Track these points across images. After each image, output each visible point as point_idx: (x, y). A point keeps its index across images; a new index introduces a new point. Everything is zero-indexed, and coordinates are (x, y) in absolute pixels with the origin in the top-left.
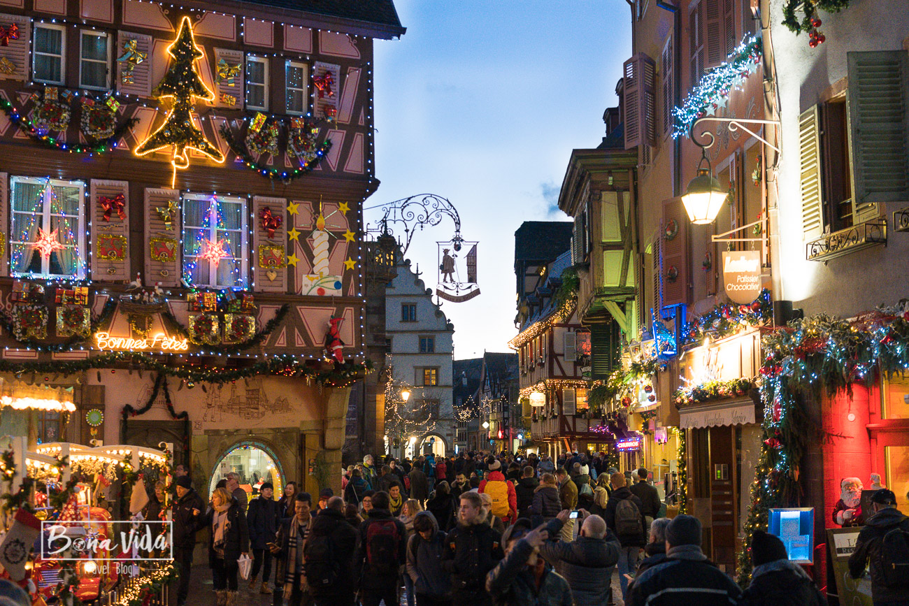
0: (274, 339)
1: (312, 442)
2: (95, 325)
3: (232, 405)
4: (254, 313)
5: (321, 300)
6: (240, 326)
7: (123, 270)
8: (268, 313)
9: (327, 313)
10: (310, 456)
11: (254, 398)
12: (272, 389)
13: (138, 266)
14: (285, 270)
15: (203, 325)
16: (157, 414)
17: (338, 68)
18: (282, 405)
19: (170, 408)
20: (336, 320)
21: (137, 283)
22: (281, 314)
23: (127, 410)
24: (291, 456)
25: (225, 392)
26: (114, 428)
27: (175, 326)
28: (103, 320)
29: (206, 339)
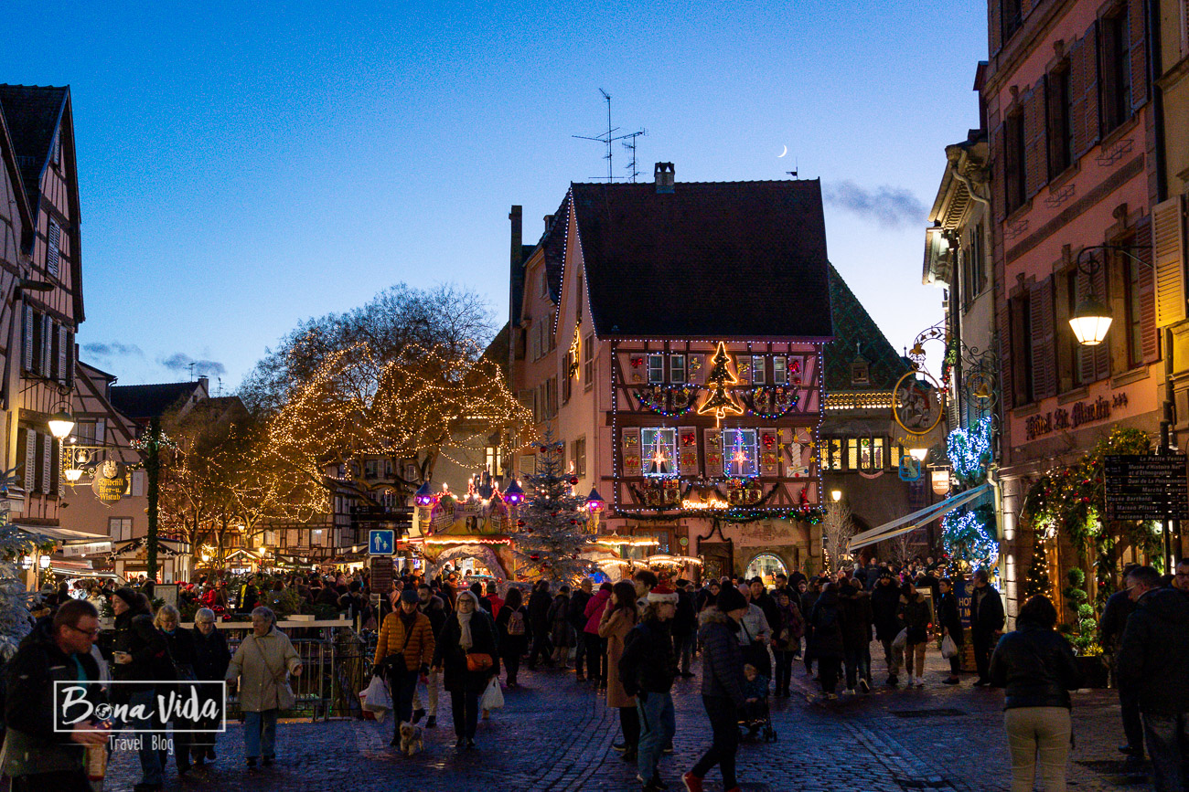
0: (773, 500)
1: (803, 552)
2: (682, 497)
3: (755, 534)
4: (762, 488)
5: (797, 479)
6: (754, 495)
7: (695, 469)
8: (769, 487)
9: (801, 486)
10: (802, 561)
11: (768, 529)
12: (779, 524)
13: (702, 468)
14: (777, 466)
15: (735, 495)
16: (715, 539)
17: (802, 357)
18: (785, 533)
19: (721, 536)
20: (805, 490)
21: (701, 477)
22: (775, 488)
23: (700, 538)
24: (791, 560)
25: (752, 527)
26: (693, 548)
27: (721, 496)
28: (686, 495)
29: (736, 502)
